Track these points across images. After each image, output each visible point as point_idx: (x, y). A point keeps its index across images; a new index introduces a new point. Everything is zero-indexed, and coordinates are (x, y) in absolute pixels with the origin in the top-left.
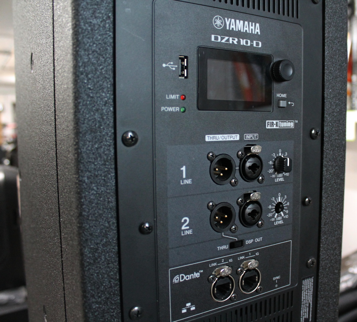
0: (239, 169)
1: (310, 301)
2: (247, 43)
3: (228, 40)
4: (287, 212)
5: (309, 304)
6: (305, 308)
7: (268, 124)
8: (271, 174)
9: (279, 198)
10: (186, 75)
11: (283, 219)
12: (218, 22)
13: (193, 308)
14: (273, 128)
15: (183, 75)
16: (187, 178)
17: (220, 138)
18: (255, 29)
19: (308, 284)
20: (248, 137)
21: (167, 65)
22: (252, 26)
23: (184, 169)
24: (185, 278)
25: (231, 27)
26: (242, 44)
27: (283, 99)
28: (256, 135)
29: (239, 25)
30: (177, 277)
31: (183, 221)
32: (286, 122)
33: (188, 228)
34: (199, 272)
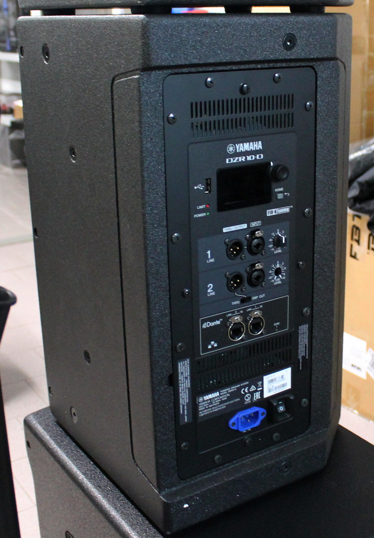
0: (247, 248)
1: (306, 343)
2: (252, 158)
3: (238, 160)
4: (284, 274)
5: (306, 345)
6: (302, 348)
7: (269, 213)
8: (271, 248)
9: (278, 265)
10: (209, 190)
11: (281, 280)
12: (231, 149)
13: (216, 345)
14: (272, 215)
15: (207, 190)
16: (211, 258)
17: (233, 228)
18: (258, 145)
19: (304, 329)
20: (254, 224)
21: (198, 187)
22: (256, 144)
23: (209, 252)
24: (210, 324)
25: (241, 149)
26: (248, 159)
27: (281, 192)
28: (259, 222)
29: (246, 147)
30: (205, 324)
31: (208, 286)
32: (283, 209)
33: (212, 291)
34: (219, 320)
